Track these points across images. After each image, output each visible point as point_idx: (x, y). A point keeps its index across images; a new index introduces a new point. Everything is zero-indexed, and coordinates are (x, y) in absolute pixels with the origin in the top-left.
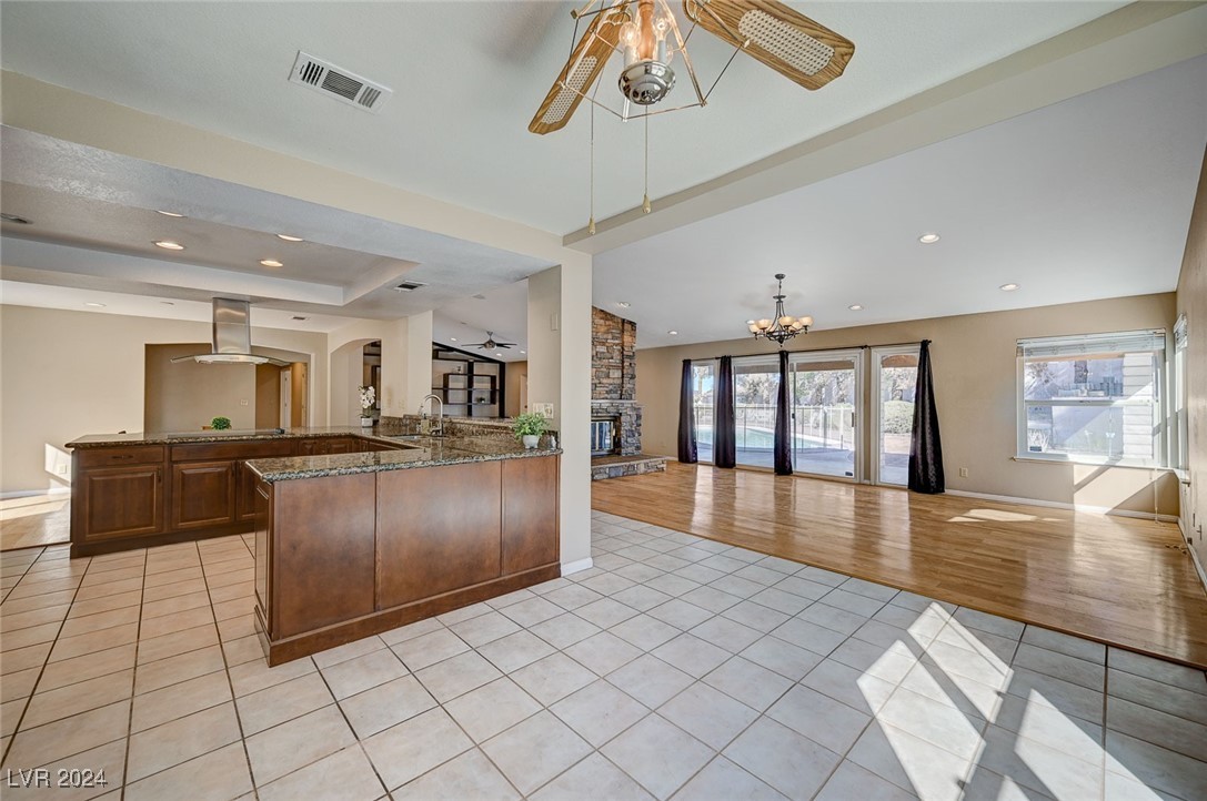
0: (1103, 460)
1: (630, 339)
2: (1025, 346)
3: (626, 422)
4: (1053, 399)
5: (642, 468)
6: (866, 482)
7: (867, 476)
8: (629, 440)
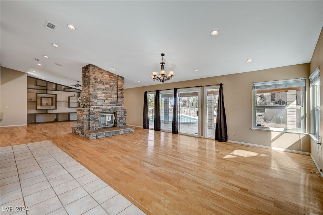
0: (282, 130)
1: (121, 83)
2: (256, 86)
3: (119, 115)
4: (266, 106)
5: (122, 132)
6: (202, 137)
7: (202, 135)
8: (120, 121)
